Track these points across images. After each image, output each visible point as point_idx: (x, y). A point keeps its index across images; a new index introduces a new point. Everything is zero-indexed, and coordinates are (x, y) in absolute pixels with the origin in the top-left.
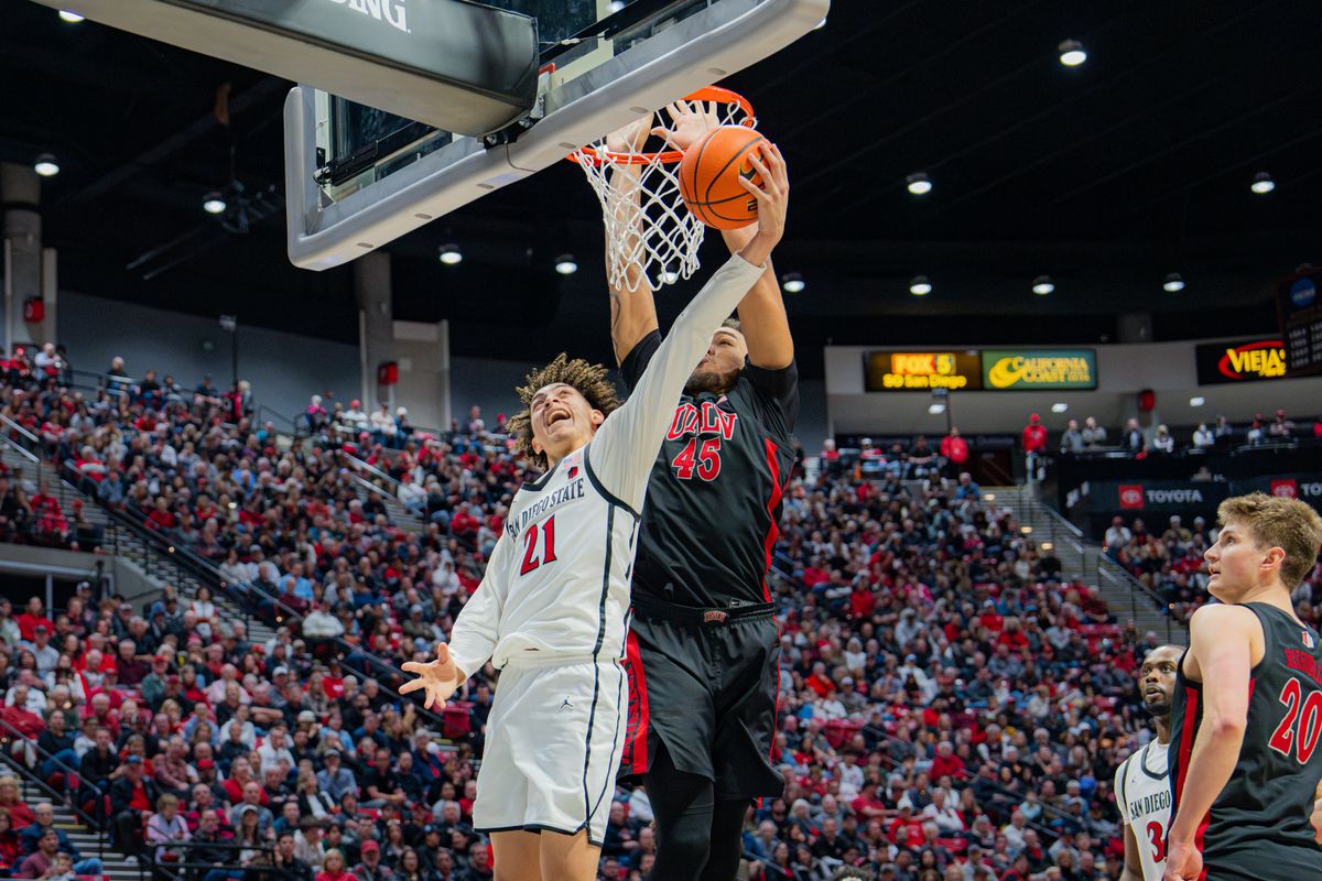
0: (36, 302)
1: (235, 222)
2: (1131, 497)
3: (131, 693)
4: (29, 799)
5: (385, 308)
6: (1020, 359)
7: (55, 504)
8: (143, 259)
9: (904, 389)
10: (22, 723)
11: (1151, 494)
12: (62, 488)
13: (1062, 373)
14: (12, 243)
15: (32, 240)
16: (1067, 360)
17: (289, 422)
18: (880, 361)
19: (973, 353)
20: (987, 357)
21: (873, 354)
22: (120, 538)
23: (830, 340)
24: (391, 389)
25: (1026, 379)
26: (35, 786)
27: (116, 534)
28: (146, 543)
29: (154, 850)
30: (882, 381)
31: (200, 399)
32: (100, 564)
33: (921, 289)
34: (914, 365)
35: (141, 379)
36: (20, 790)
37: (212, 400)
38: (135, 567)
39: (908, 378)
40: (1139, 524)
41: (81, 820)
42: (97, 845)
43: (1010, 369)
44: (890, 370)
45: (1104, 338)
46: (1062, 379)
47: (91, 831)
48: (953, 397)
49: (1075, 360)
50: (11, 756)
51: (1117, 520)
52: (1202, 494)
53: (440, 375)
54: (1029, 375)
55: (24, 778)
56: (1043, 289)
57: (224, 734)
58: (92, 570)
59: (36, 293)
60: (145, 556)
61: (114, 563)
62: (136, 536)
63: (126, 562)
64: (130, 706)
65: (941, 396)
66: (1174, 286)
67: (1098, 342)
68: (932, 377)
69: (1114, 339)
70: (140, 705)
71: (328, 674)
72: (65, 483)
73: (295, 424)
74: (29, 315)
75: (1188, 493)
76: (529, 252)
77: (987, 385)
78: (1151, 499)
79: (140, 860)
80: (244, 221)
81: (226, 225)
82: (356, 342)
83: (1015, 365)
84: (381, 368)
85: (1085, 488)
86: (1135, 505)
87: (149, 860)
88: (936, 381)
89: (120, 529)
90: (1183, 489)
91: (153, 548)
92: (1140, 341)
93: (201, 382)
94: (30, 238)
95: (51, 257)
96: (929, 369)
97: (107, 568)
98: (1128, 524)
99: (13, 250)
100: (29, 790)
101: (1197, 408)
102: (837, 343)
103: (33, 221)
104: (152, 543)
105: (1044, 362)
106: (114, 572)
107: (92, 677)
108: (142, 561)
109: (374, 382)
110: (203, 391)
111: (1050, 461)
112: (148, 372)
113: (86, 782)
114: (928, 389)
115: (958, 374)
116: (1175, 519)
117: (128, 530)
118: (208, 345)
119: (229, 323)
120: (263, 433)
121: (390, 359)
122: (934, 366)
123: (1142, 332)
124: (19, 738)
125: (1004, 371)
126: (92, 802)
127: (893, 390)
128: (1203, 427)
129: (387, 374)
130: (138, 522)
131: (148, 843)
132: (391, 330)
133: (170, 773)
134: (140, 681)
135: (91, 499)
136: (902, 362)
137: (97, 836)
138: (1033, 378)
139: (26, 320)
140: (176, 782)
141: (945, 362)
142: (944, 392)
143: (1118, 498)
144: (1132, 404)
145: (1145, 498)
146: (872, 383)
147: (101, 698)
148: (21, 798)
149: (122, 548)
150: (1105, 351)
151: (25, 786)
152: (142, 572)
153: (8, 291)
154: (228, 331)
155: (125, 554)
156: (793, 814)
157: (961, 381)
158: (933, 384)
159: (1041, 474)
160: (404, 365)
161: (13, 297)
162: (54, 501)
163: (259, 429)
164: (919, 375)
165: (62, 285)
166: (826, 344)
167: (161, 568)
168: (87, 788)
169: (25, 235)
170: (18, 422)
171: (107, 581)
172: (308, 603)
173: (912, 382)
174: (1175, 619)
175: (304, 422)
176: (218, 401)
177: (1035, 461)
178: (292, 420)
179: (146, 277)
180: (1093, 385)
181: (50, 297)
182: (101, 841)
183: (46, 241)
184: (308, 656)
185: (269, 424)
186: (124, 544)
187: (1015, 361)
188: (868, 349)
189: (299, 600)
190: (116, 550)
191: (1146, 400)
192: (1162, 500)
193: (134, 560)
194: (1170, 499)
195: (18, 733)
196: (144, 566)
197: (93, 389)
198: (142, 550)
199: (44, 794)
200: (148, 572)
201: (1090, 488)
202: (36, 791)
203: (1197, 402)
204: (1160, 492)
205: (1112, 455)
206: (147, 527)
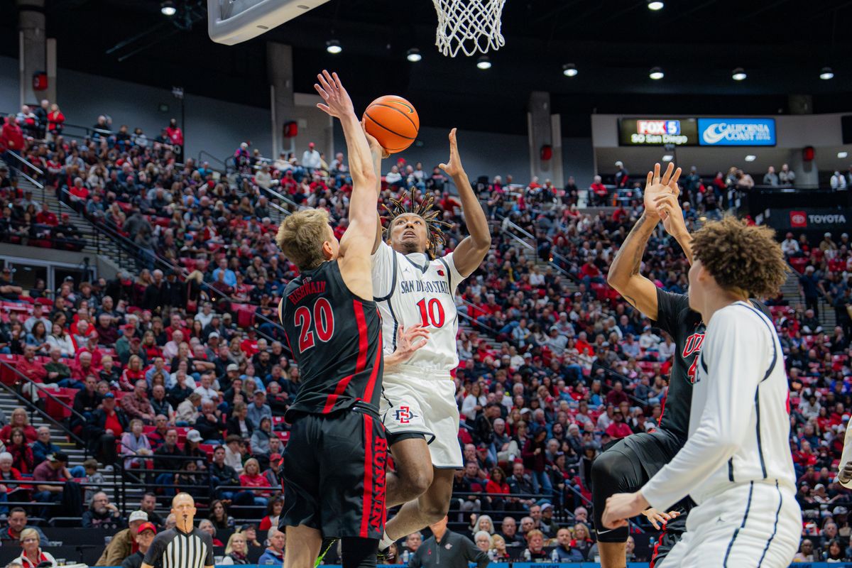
0: (43, 75)
1: (183, 22)
2: (798, 219)
3: (108, 350)
4: (34, 424)
5: (288, 84)
6: (724, 124)
7: (54, 218)
8: (117, 47)
9: (645, 144)
10: (30, 371)
11: (811, 217)
12: (60, 206)
13: (752, 135)
14: (24, 34)
15: (38, 33)
16: (755, 126)
17: (220, 161)
18: (629, 125)
19: (692, 120)
20: (701, 122)
21: (624, 119)
22: (101, 242)
23: (595, 110)
24: (293, 141)
25: (728, 138)
26: (39, 415)
27: (98, 239)
28: (119, 246)
29: (122, 461)
30: (631, 139)
31: (158, 146)
32: (87, 260)
33: (657, 76)
34: (652, 128)
35: (117, 132)
36: (29, 418)
37: (166, 146)
38: (111, 263)
39: (648, 137)
40: (803, 238)
41: (72, 440)
42: (83, 457)
43: (717, 131)
44: (636, 131)
45: (780, 111)
46: (752, 138)
47: (79, 447)
48: (678, 150)
49: (761, 126)
50: (22, 394)
51: (789, 235)
52: (846, 218)
53: (327, 131)
54: (730, 135)
55: (30, 409)
56: (739, 77)
57: (173, 379)
58: (81, 264)
59: (43, 70)
60: (119, 255)
61: (97, 259)
62: (113, 241)
63: (105, 258)
64: (107, 359)
65: (671, 150)
66: (827, 76)
67: (776, 113)
68: (664, 137)
69: (787, 112)
70: (114, 359)
71: (246, 338)
72: (62, 203)
73: (225, 164)
74: (37, 85)
75: (836, 217)
76: (389, 47)
77: (701, 143)
78: (812, 221)
79: (115, 467)
80: (189, 22)
81: (176, 24)
82: (269, 107)
83: (720, 129)
84: (285, 126)
85: (767, 213)
86: (800, 225)
87: (120, 467)
88: (668, 139)
89: (101, 236)
90: (833, 214)
91: (124, 249)
92: (806, 113)
93: (159, 134)
94: (37, 31)
95: (52, 45)
96: (663, 131)
97: (91, 263)
98: (797, 238)
99: (25, 38)
100: (35, 418)
101: (842, 159)
102: (600, 112)
103: (40, 18)
104: (124, 245)
105: (740, 127)
106: (97, 266)
107: (81, 339)
108: (117, 258)
109: (281, 135)
110: (160, 140)
111: (744, 195)
112: (122, 127)
113: (76, 412)
114: (661, 145)
115: (681, 135)
116: (828, 235)
117: (107, 237)
118: (164, 108)
119: (179, 93)
120: (202, 170)
121: (293, 119)
122: (666, 128)
123: (806, 107)
124: (27, 382)
125: (713, 133)
126: (80, 427)
127: (638, 145)
128: (837, 173)
129: (290, 130)
130: (114, 231)
131: (119, 455)
132: (293, 99)
133: (135, 406)
134: (115, 342)
135: (81, 215)
136: (644, 125)
137: (83, 451)
138: (733, 137)
139: (35, 89)
140: (140, 413)
141: (673, 126)
142: (673, 146)
143: (790, 221)
144: (799, 156)
145: (808, 220)
146: (623, 140)
147: (86, 355)
148: (30, 424)
149: (102, 249)
150: (782, 119)
151: (31, 416)
152: (116, 266)
153: (22, 68)
154: (178, 98)
155: (105, 253)
156: (568, 434)
157: (683, 139)
158: (665, 141)
159: (738, 203)
160: (302, 124)
161: (25, 71)
162: (53, 215)
163: (200, 167)
164: (656, 135)
165: (60, 64)
166: (592, 113)
167: (130, 263)
168: (77, 417)
169: (34, 29)
170: (29, 161)
171: (92, 272)
172: (233, 288)
173: (651, 140)
174: (827, 303)
175: (231, 162)
176: (171, 148)
177: (733, 194)
178: (223, 160)
179: (120, 60)
180: (772, 143)
181: (52, 72)
182: (86, 454)
183: (49, 34)
184: (234, 325)
185: (206, 163)
186: (104, 246)
187: (720, 126)
188: (621, 117)
189: (228, 286)
190: (99, 250)
191: (808, 153)
192: (819, 221)
193: (111, 258)
194: (824, 220)
195: (27, 378)
196: (118, 262)
197: (83, 138)
198: (117, 251)
199: (45, 421)
200: (121, 266)
201: (771, 212)
202: (40, 419)
203: (842, 155)
204: (817, 216)
205: (786, 191)
206: (120, 235)
